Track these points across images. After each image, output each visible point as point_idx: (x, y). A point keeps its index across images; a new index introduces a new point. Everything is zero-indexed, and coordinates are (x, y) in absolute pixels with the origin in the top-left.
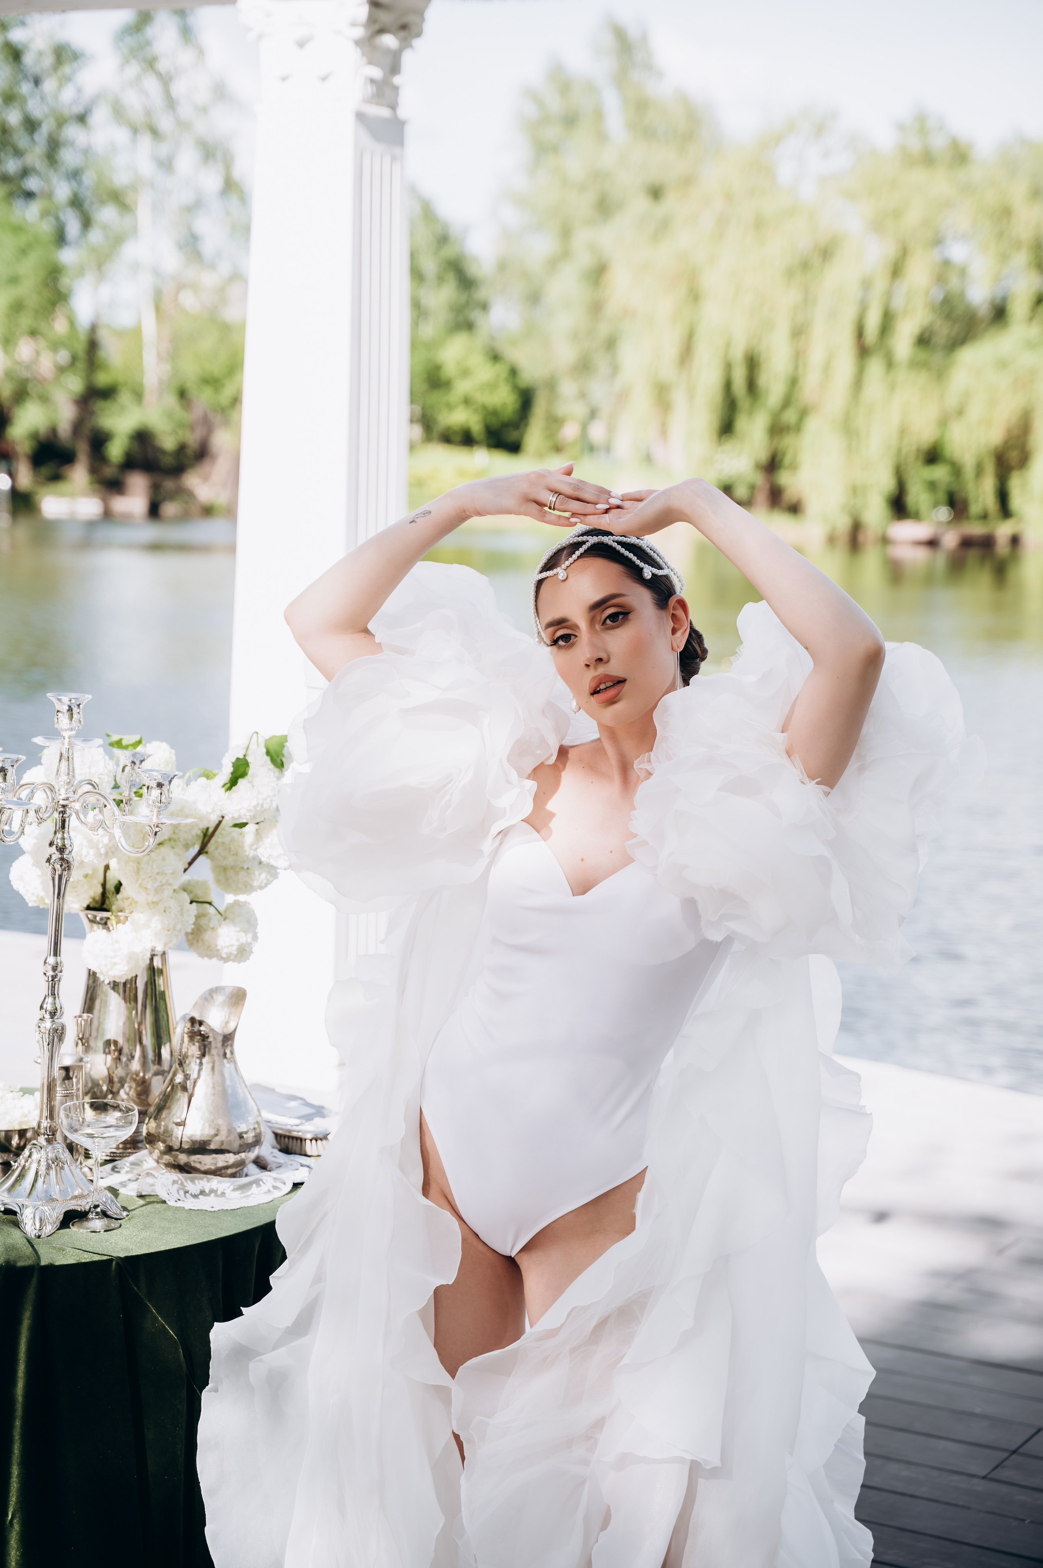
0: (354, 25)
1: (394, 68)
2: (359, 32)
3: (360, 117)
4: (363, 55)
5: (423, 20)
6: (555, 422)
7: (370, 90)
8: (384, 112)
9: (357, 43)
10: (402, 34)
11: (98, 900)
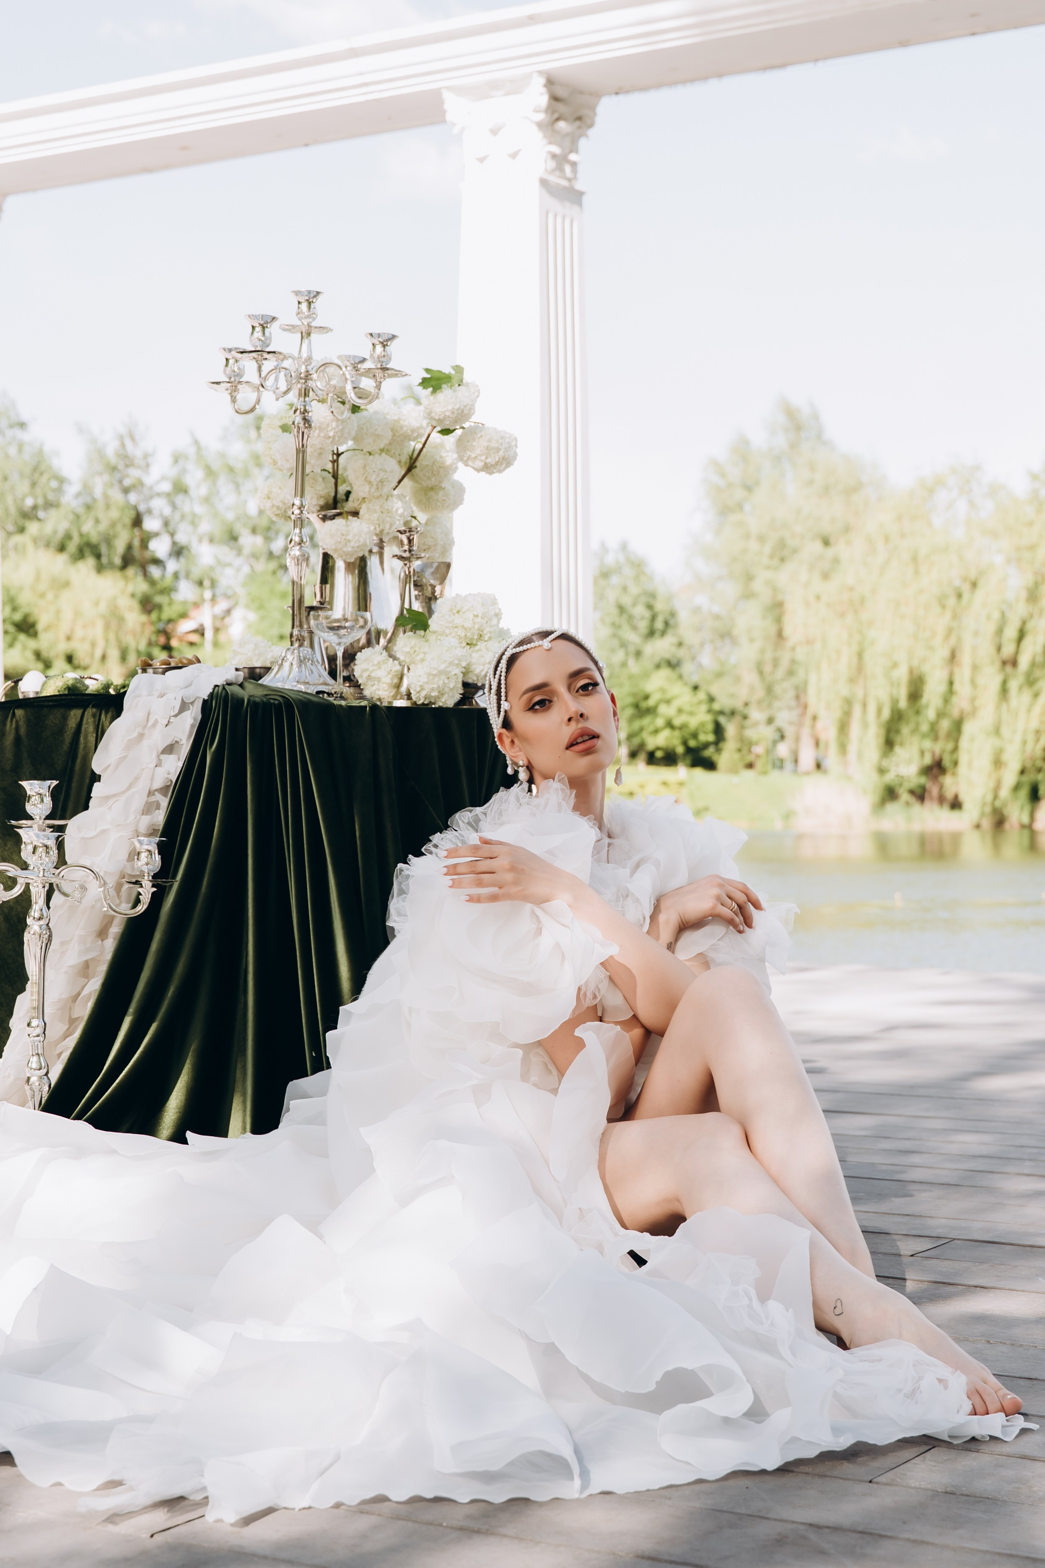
0: (537, 111)
1: (574, 149)
2: (541, 116)
3: (544, 183)
4: (545, 137)
5: (595, 114)
6: (745, 745)
7: (552, 164)
8: (565, 183)
9: (540, 125)
10: (578, 123)
11: (331, 501)
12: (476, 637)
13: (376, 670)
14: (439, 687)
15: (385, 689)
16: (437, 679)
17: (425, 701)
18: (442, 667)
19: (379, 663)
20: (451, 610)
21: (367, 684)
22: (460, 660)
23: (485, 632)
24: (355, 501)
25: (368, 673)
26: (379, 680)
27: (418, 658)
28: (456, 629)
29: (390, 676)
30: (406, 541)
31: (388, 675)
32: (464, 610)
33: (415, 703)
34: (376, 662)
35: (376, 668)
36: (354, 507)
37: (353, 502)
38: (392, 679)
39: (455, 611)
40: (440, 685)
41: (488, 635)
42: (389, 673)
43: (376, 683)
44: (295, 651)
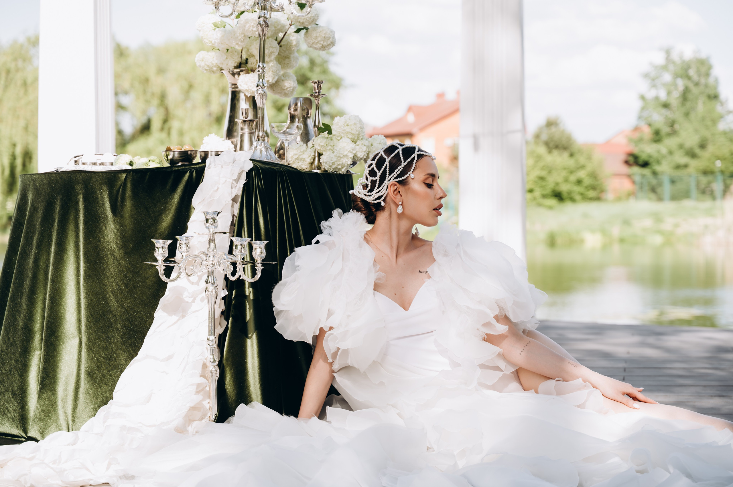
11: (239, 64)
12: (356, 138)
13: (302, 155)
14: (343, 164)
15: (306, 164)
16: (342, 159)
17: (333, 170)
18: (345, 153)
19: (304, 151)
20: (344, 124)
21: (296, 161)
22: (353, 150)
23: (360, 135)
24: (252, 64)
25: (297, 157)
26: (304, 160)
27: (328, 148)
28: (347, 134)
29: (310, 158)
30: (316, 87)
31: (308, 157)
32: (350, 124)
33: (327, 171)
34: (302, 150)
35: (302, 154)
36: (252, 67)
37: (251, 64)
38: (310, 160)
39: (346, 125)
40: (344, 163)
41: (362, 137)
42: (309, 156)
43: (302, 161)
44: (262, 144)
